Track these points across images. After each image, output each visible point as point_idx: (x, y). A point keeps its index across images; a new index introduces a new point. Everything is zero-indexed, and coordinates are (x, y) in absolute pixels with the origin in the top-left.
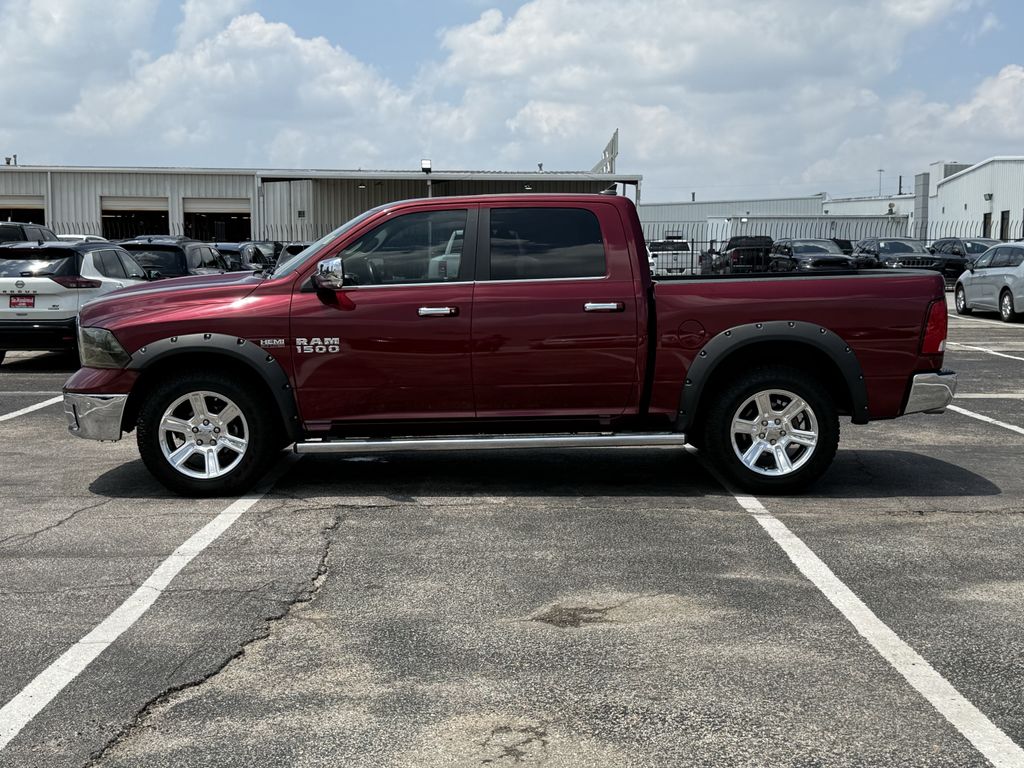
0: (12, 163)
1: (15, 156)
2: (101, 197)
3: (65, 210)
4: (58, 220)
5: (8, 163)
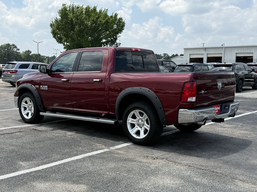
0: (223, 45)
1: (224, 44)
2: (236, 53)
3: (227, 56)
4: (225, 59)
5: (222, 46)
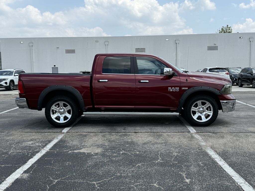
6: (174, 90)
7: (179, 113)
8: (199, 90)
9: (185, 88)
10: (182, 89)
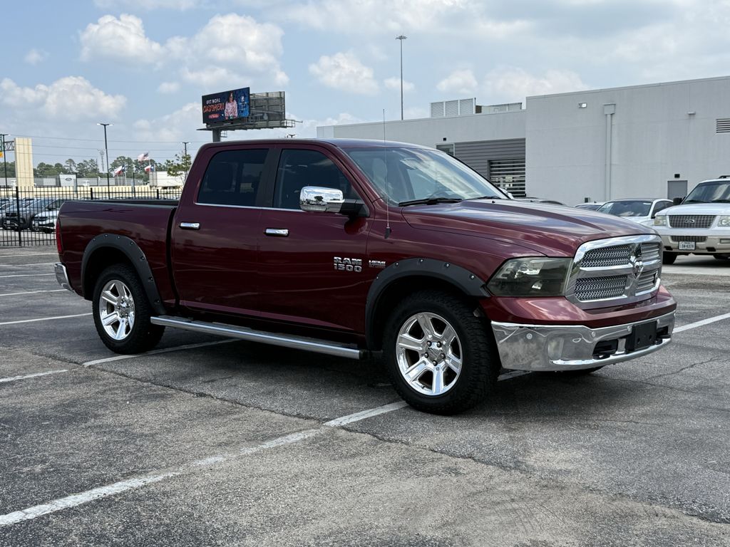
6: (350, 268)
7: (358, 351)
8: (446, 277)
9: (379, 262)
10: (370, 266)
